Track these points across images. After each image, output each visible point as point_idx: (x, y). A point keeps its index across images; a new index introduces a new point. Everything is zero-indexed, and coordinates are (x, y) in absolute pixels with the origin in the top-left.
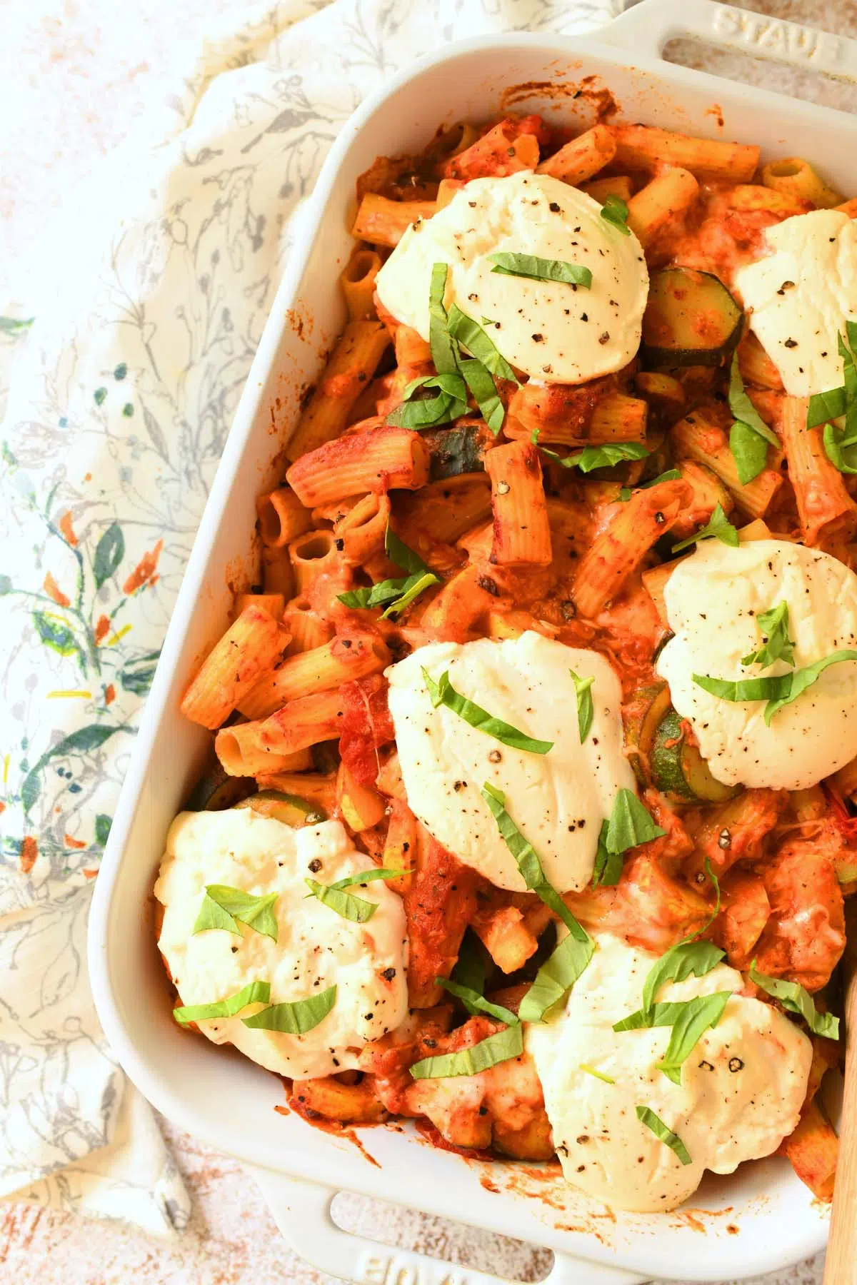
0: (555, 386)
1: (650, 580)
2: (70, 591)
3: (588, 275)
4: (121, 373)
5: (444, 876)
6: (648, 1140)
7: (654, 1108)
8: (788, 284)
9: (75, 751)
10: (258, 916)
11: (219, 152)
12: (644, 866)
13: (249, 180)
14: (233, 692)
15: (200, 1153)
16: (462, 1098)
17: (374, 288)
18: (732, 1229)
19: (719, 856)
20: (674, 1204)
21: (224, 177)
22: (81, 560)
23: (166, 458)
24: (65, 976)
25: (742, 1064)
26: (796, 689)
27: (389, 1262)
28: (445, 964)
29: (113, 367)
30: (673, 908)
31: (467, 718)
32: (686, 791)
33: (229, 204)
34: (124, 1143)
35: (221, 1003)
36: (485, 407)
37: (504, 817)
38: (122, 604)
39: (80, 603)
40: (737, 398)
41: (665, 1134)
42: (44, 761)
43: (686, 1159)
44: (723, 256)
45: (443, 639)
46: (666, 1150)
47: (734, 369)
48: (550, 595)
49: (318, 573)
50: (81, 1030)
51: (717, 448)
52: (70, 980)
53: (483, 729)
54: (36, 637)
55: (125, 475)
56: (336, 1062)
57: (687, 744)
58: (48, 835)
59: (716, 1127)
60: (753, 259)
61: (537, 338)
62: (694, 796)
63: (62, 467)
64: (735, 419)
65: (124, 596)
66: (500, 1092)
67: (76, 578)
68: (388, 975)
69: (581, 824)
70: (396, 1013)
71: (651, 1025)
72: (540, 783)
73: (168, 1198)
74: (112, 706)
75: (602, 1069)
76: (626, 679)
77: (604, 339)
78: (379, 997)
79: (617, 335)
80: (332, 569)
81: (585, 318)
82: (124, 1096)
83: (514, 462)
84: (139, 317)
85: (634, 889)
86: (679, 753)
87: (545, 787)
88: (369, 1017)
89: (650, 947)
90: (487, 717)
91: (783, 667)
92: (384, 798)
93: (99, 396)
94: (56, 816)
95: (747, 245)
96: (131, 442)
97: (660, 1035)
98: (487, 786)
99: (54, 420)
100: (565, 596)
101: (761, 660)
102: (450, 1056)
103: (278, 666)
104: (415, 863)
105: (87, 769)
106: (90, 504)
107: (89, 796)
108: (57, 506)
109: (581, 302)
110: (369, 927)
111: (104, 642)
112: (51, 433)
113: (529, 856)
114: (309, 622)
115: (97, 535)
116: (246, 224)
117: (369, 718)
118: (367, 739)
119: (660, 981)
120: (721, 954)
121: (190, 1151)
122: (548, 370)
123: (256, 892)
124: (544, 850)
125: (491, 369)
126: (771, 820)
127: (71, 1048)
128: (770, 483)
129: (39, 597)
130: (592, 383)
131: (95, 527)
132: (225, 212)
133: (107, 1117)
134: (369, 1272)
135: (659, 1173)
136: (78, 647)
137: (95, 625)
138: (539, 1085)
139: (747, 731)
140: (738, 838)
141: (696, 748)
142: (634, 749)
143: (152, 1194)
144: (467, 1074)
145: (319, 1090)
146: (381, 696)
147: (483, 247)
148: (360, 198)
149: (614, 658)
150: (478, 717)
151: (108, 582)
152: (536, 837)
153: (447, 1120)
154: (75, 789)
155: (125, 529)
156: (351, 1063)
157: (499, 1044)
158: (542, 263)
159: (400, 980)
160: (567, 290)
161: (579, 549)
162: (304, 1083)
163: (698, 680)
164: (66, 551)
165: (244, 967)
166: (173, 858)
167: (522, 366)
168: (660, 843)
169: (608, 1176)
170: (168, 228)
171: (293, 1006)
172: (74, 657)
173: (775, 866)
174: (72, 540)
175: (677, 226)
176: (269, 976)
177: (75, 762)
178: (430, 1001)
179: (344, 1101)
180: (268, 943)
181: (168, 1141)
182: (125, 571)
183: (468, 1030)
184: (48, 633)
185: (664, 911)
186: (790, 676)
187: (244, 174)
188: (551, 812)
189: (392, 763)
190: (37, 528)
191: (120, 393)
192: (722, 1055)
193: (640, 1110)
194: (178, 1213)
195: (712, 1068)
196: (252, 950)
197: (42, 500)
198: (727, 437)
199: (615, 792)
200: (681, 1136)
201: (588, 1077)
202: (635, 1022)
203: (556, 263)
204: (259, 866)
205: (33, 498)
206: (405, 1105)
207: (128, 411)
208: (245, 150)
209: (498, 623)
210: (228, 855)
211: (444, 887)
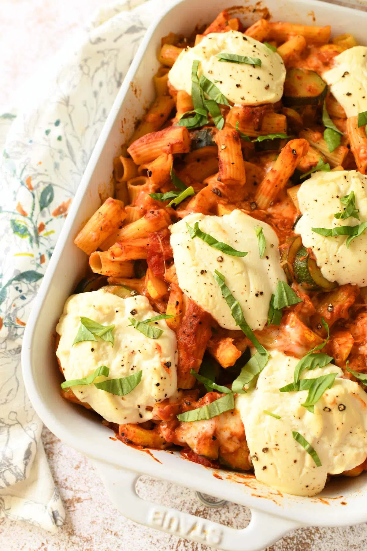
0: (246, 107)
1: (290, 192)
2: (28, 210)
3: (260, 62)
4: (57, 123)
5: (195, 316)
6: (299, 451)
7: (301, 432)
8: (346, 73)
9: (25, 280)
10: (105, 334)
11: (104, 40)
12: (293, 317)
13: (116, 56)
14: (99, 235)
15: (71, 489)
16: (204, 431)
17: (167, 79)
18: (343, 503)
19: (328, 315)
20: (313, 493)
21: (106, 52)
22: (34, 197)
23: (75, 163)
24: (11, 390)
25: (345, 407)
26: (360, 231)
27: (165, 514)
28: (196, 362)
29: (54, 121)
30: (307, 336)
31: (207, 241)
32: (310, 281)
33: (108, 63)
34: (34, 480)
35: (85, 379)
36: (215, 120)
37: (224, 287)
38: (51, 220)
39: (32, 215)
40: (326, 120)
41: (307, 447)
42: (10, 283)
43: (318, 463)
44: (317, 67)
45: (196, 211)
46: (308, 457)
47: (324, 108)
48: (245, 200)
49: (139, 191)
50: (17, 420)
51: (318, 139)
52: (13, 392)
53: (214, 246)
54: (11, 231)
55: (56, 166)
56: (141, 416)
57: (311, 259)
58: (9, 317)
59: (333, 446)
60: (330, 69)
61: (238, 86)
62: (315, 283)
63: (29, 158)
64: (326, 128)
65: (52, 217)
66: (222, 429)
67: (31, 205)
68: (167, 365)
69: (262, 293)
70: (171, 388)
71: (298, 390)
72: (241, 273)
73: (54, 509)
74: (43, 265)
75: (275, 413)
76: (281, 236)
77: (267, 87)
78: (162, 375)
79: (273, 86)
80: (147, 190)
81: (258, 78)
82: (35, 456)
83: (228, 136)
84: (67, 102)
85: (288, 328)
86: (307, 262)
87: (244, 275)
88: (158, 385)
89: (296, 356)
90: (216, 242)
91: (354, 221)
92: (167, 284)
93: (47, 132)
94: (13, 309)
95: (327, 64)
96: (60, 152)
97: (303, 395)
98: (216, 272)
99: (27, 141)
100: (252, 201)
101: (343, 217)
102: (198, 410)
103: (121, 227)
104: (182, 312)
105: (29, 291)
106: (39, 174)
107: (29, 302)
108: (25, 174)
109: (257, 72)
110: (159, 342)
111: (42, 233)
112: (25, 146)
113: (237, 306)
114: (134, 210)
115: (42, 188)
116: (115, 75)
117: (161, 247)
118: (160, 255)
119: (301, 369)
120: (331, 359)
121: (66, 488)
122: (243, 99)
123: (105, 324)
124: (244, 305)
125: (218, 102)
126: (352, 300)
127: (11, 429)
128: (343, 151)
129: (14, 213)
130: (262, 105)
131: (41, 184)
132: (106, 66)
133: (26, 464)
134: (154, 519)
135: (305, 471)
136: (30, 234)
137: (38, 225)
138: (243, 426)
139: (338, 252)
140: (336, 307)
141: (315, 261)
142: (286, 262)
143: (46, 507)
144: (205, 419)
145: (132, 429)
146: (167, 238)
147: (215, 52)
148: (162, 46)
149: (275, 227)
150: (212, 242)
151: (45, 209)
152: (240, 298)
153: (195, 442)
154: (23, 298)
155: (55, 188)
156: (148, 416)
157: (222, 404)
158: (240, 57)
159: (173, 369)
160: (251, 68)
161: (257, 181)
162: (124, 426)
163: (315, 230)
164: (28, 193)
165: (98, 360)
166: (66, 314)
167: (231, 99)
168: (300, 305)
169: (279, 472)
170: (81, 67)
171: (120, 380)
172: (27, 238)
173: (355, 324)
174: (31, 188)
175: (297, 56)
176: (109, 365)
177: (24, 285)
178: (187, 384)
179: (145, 436)
180: (109, 348)
181: (56, 482)
182: (54, 206)
183: (207, 398)
184: (16, 228)
185: (303, 337)
186: (357, 227)
187: (115, 52)
188: (247, 286)
189: (172, 268)
190: (16, 183)
191: (57, 131)
192: (334, 402)
193: (294, 433)
194: (59, 518)
195: (330, 410)
196: (101, 352)
197: (19, 172)
198: (323, 135)
199: (277, 282)
200: (315, 449)
201: (268, 417)
202: (290, 388)
203: (246, 58)
204: (107, 311)
205: (15, 172)
206: (175, 437)
207: (60, 138)
208: (115, 41)
209: (221, 208)
210: (92, 308)
211: (196, 322)
